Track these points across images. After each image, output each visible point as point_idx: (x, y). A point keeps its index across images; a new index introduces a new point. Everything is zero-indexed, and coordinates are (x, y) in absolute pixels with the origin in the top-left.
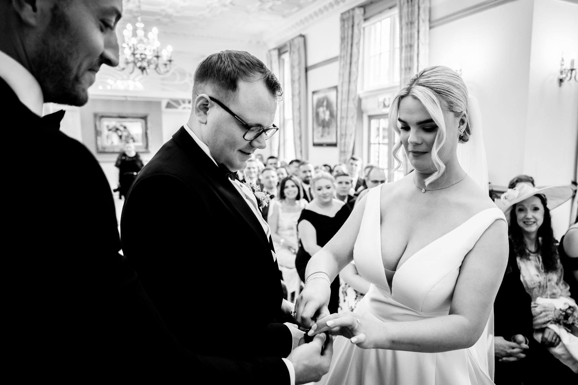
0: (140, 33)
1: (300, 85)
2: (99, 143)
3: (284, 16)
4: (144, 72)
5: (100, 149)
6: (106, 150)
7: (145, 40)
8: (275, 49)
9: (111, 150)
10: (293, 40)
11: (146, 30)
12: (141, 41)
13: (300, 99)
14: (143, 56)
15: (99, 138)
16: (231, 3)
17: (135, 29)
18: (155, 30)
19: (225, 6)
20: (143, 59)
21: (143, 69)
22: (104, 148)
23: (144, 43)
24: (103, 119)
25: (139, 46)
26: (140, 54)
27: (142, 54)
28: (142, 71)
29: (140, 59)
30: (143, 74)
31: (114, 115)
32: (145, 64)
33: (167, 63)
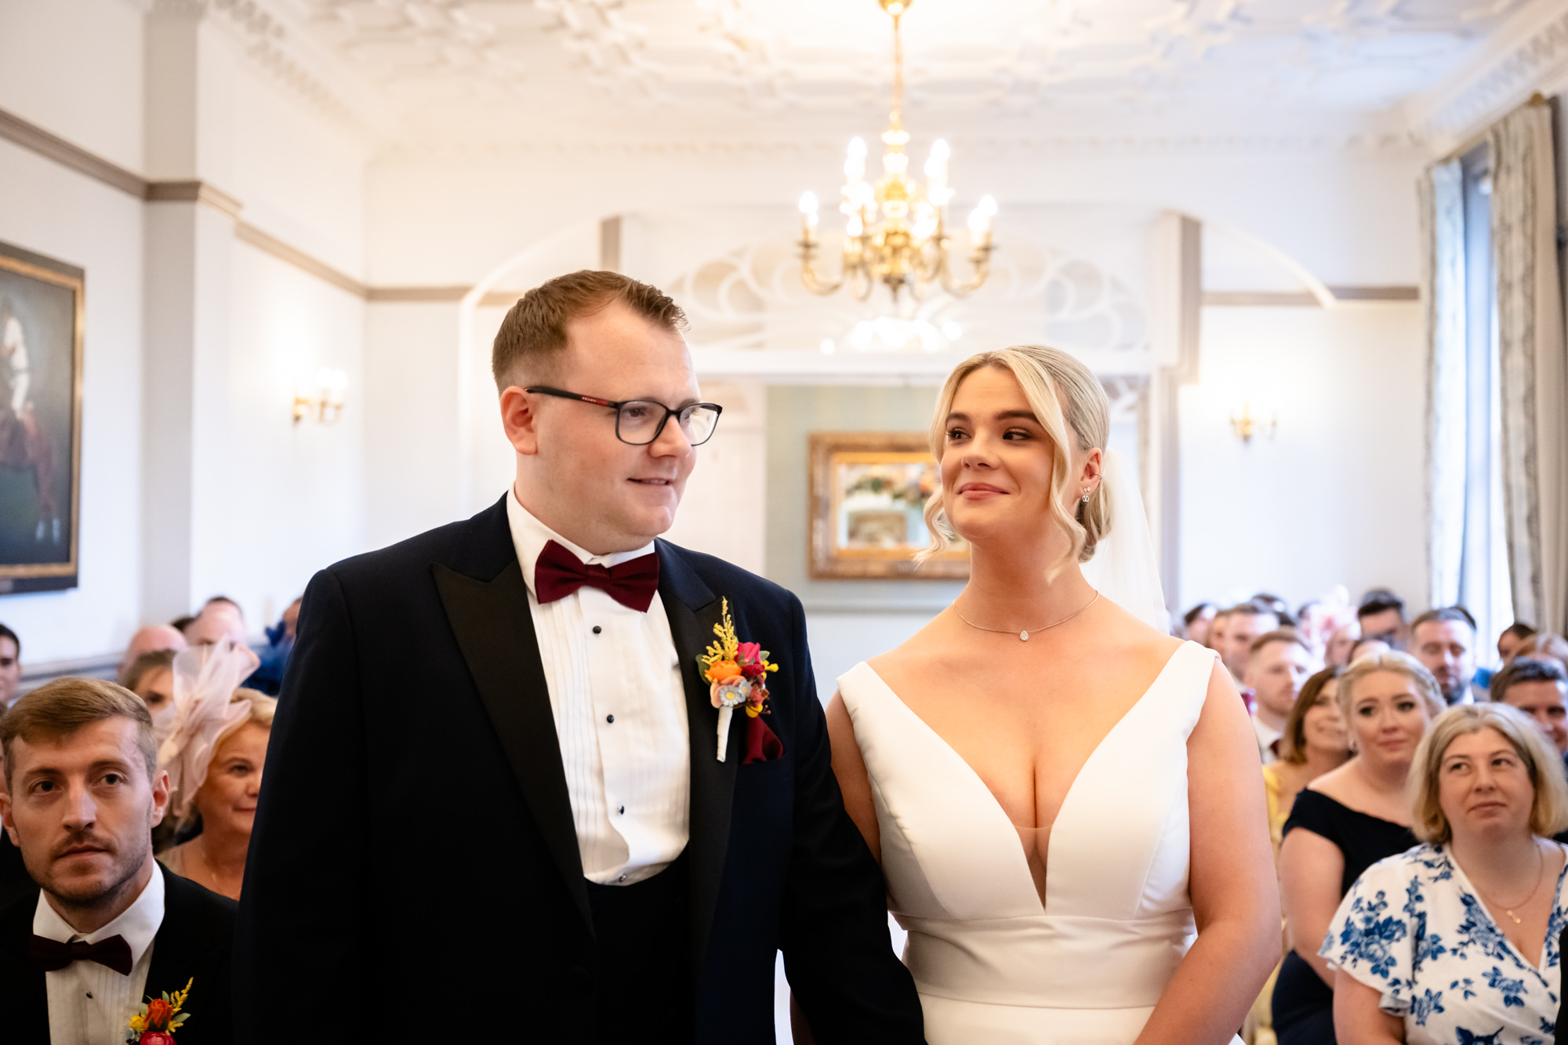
0: (896, 164)
1: (1531, 300)
2: (819, 541)
3: (1466, 33)
4: (904, 290)
5: (821, 565)
6: (841, 568)
7: (911, 187)
8: (1446, 161)
9: (857, 569)
10: (1506, 121)
11: (916, 152)
12: (894, 191)
13: (1531, 358)
14: (898, 241)
15: (819, 524)
16: (1235, 15)
17: (877, 152)
18: (940, 151)
19: (1215, 28)
20: (896, 250)
21: (895, 282)
22: (833, 560)
23: (904, 196)
24: (838, 457)
25: (888, 206)
26: (888, 235)
27: (896, 233)
28: (895, 289)
29: (887, 251)
30: (895, 299)
31: (875, 442)
32: (904, 267)
33: (980, 255)
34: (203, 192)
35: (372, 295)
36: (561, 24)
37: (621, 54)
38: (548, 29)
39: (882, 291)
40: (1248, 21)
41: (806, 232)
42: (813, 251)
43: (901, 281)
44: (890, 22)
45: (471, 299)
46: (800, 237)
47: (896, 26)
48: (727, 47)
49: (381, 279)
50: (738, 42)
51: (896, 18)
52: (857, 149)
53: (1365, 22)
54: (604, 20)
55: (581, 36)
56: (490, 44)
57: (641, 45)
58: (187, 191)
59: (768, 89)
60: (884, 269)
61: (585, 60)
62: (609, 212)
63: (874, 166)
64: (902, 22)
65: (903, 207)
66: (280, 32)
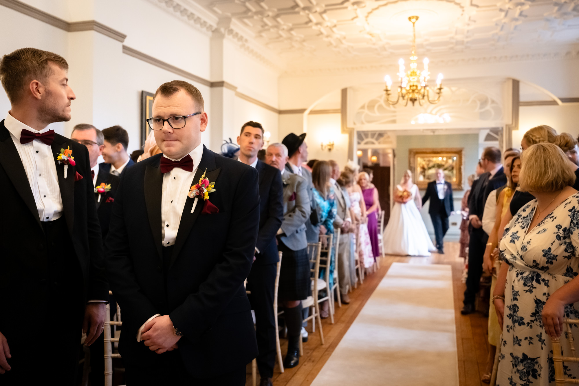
0: (414, 66)
7: (418, 72)
11: (420, 62)
14: (414, 88)
17: (408, 63)
18: (426, 61)
20: (413, 91)
21: (413, 100)
24: (417, 155)
25: (411, 78)
26: (411, 86)
27: (413, 86)
28: (413, 103)
29: (411, 91)
30: (413, 105)
31: (428, 151)
32: (416, 96)
33: (438, 91)
34: (225, 84)
35: (280, 112)
36: (321, 33)
37: (340, 41)
38: (318, 35)
39: (410, 103)
40: (526, 16)
41: (387, 87)
42: (389, 92)
43: (415, 100)
44: (412, 24)
45: (307, 112)
46: (385, 88)
47: (414, 26)
48: (369, 37)
49: (283, 108)
50: (371, 35)
51: (414, 24)
52: (401, 62)
53: (565, 14)
54: (333, 32)
55: (327, 36)
56: (304, 41)
57: (345, 38)
58: (221, 84)
59: (384, 48)
60: (410, 96)
61: (330, 44)
62: (344, 87)
63: (408, 67)
64: (415, 25)
65: (416, 78)
66: (246, 41)
